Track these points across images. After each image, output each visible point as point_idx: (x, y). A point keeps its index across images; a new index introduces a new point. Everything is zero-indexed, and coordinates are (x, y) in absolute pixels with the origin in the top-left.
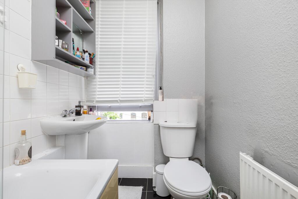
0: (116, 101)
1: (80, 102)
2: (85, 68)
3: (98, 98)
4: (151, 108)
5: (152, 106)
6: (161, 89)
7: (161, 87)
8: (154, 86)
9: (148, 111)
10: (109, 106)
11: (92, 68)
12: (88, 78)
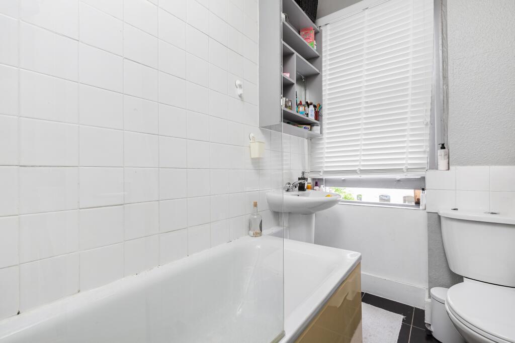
0: (354, 172)
1: (303, 173)
2: (309, 127)
3: (326, 167)
4: (420, 184)
5: (423, 179)
6: (443, 147)
7: (443, 145)
8: (427, 144)
9: (415, 189)
10: (343, 179)
11: (318, 125)
12: (312, 140)
